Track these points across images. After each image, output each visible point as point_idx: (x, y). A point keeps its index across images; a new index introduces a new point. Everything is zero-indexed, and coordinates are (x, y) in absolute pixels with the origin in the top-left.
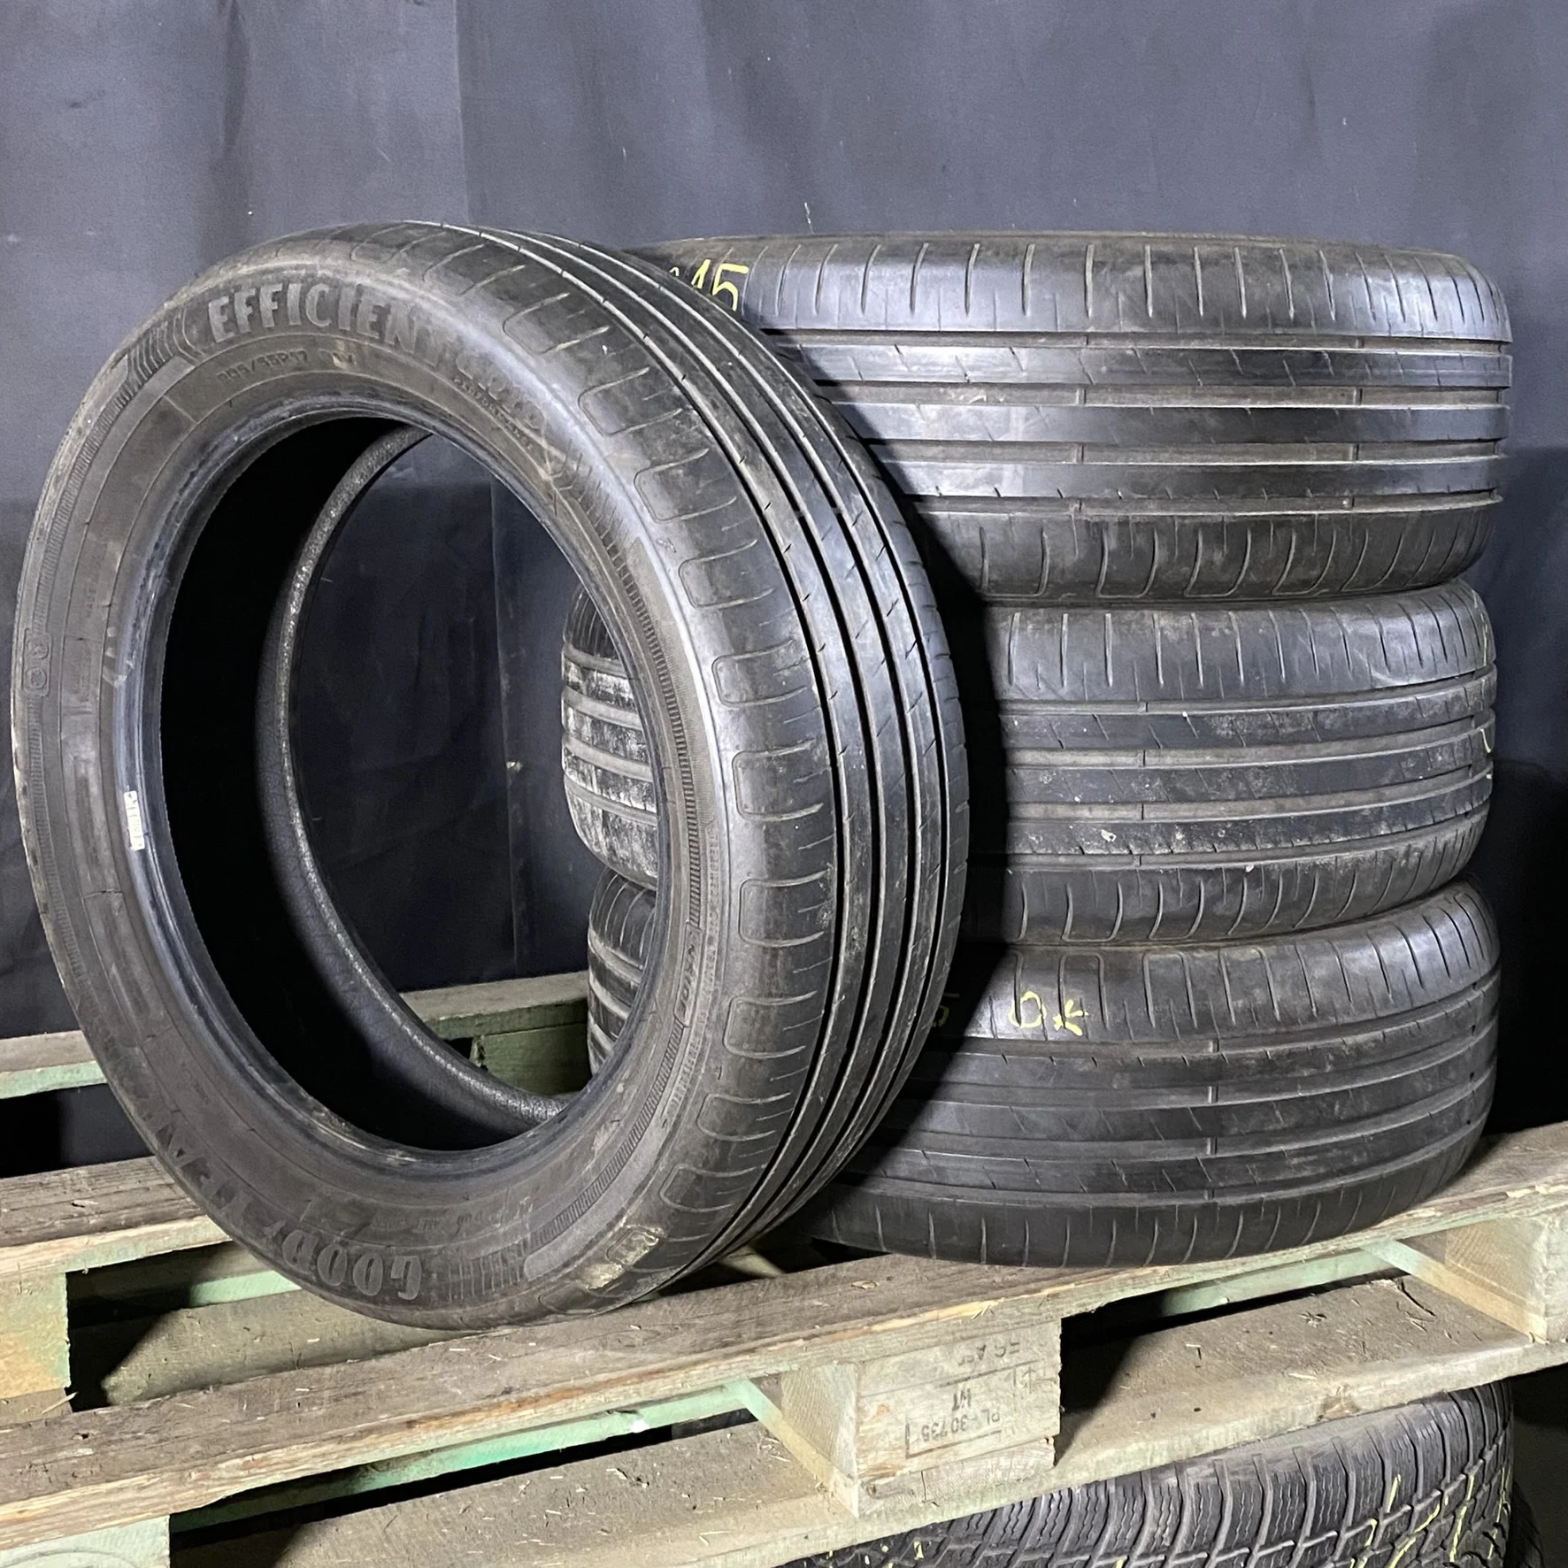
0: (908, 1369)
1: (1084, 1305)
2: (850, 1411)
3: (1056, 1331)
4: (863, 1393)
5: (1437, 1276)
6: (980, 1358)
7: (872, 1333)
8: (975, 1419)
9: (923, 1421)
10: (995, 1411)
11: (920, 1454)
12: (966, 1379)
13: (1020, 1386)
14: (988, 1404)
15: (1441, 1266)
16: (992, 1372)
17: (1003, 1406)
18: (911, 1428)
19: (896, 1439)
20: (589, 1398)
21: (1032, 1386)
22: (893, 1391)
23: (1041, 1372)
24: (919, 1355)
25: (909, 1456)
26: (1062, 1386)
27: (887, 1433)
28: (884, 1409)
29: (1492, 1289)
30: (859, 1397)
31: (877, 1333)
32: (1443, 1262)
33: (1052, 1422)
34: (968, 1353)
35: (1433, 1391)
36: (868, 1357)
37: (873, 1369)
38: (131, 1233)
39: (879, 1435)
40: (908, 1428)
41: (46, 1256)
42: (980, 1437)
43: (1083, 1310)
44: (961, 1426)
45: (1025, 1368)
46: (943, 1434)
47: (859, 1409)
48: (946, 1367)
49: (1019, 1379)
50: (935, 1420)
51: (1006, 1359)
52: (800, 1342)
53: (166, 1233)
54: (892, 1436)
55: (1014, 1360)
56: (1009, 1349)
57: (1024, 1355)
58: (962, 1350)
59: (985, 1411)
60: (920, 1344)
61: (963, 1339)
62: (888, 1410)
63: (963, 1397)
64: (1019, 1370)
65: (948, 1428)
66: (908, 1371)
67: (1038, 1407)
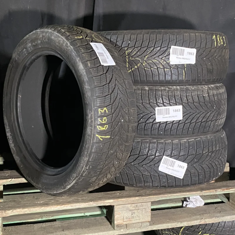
1: (155, 200)
3: (150, 204)
8: (135, 217)
9: (126, 216)
11: (126, 221)
12: (134, 210)
13: (143, 212)
14: (138, 215)
16: (139, 209)
17: (140, 215)
18: (124, 217)
21: (146, 212)
22: (121, 211)
23: (147, 210)
24: (125, 205)
25: (124, 222)
33: (149, 219)
37: (118, 207)
40: (123, 217)
42: (136, 220)
44: (133, 217)
45: (144, 209)
46: (130, 219)
48: (130, 208)
49: (143, 211)
50: (128, 216)
51: (141, 208)
54: (121, 218)
57: (144, 207)
58: (133, 205)
60: (126, 203)
61: (134, 203)
62: (120, 214)
63: (133, 213)
64: (143, 209)
65: (131, 218)
66: (124, 208)
67: (147, 216)
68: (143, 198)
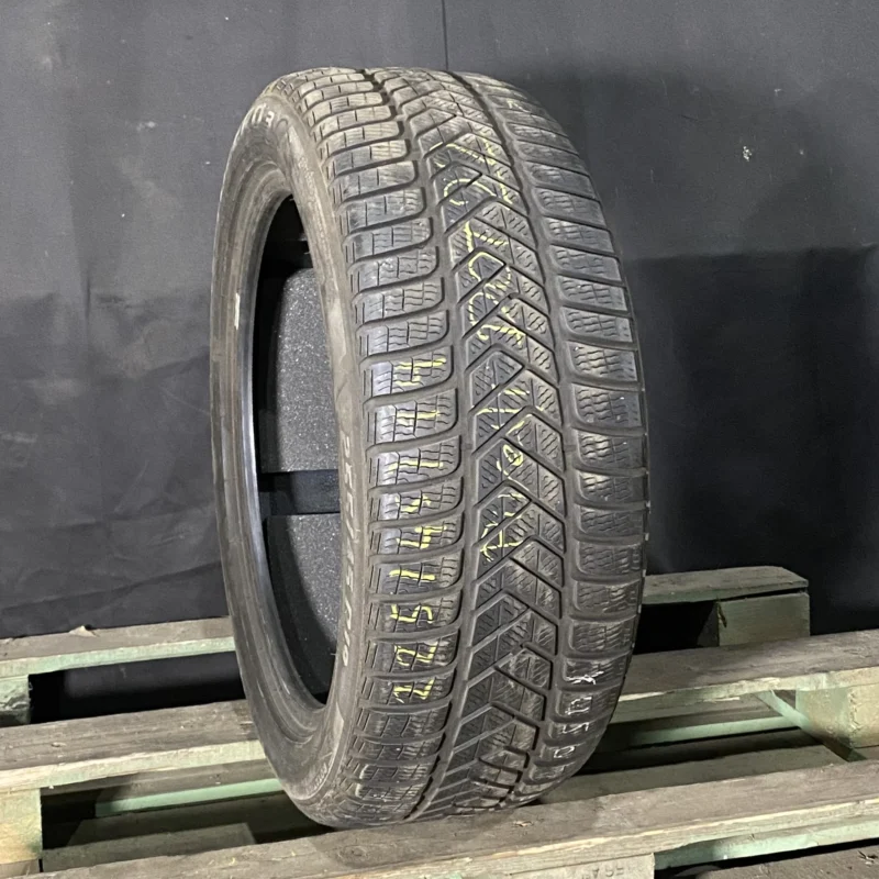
31: (522, 856)
34: (587, 873)
38: (81, 764)
41: (27, 777)
52: (468, 860)
53: (102, 765)
56: (616, 872)
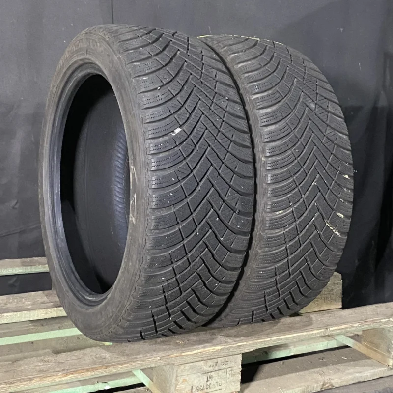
0: (192, 368)
1: (249, 349)
2: (174, 381)
3: (240, 358)
4: (178, 375)
5: (359, 348)
6: (216, 365)
7: (181, 356)
8: (214, 385)
9: (197, 385)
10: (219, 382)
12: (211, 372)
13: (228, 375)
14: (218, 380)
15: (360, 344)
16: (219, 370)
17: (223, 381)
18: (193, 387)
19: (189, 390)
20: (89, 373)
21: (233, 375)
22: (188, 375)
23: (235, 371)
24: (196, 363)
26: (241, 376)
27: (185, 388)
28: (185, 380)
29: (376, 351)
30: (177, 376)
32: (361, 343)
33: (237, 386)
35: (357, 381)
36: (180, 363)
37: (182, 367)
39: (183, 389)
40: (192, 387)
42: (215, 390)
43: (249, 351)
44: (209, 387)
45: (230, 369)
46: (203, 389)
47: (177, 380)
48: (205, 368)
49: (228, 372)
50: (201, 384)
51: (224, 367)
54: (187, 389)
55: (227, 366)
57: (230, 365)
58: (210, 363)
59: (217, 382)
60: (196, 360)
61: (211, 359)
62: (186, 381)
63: (210, 378)
64: (228, 370)
65: (205, 388)
66: (192, 369)
67: (234, 382)
68: (228, 348)
